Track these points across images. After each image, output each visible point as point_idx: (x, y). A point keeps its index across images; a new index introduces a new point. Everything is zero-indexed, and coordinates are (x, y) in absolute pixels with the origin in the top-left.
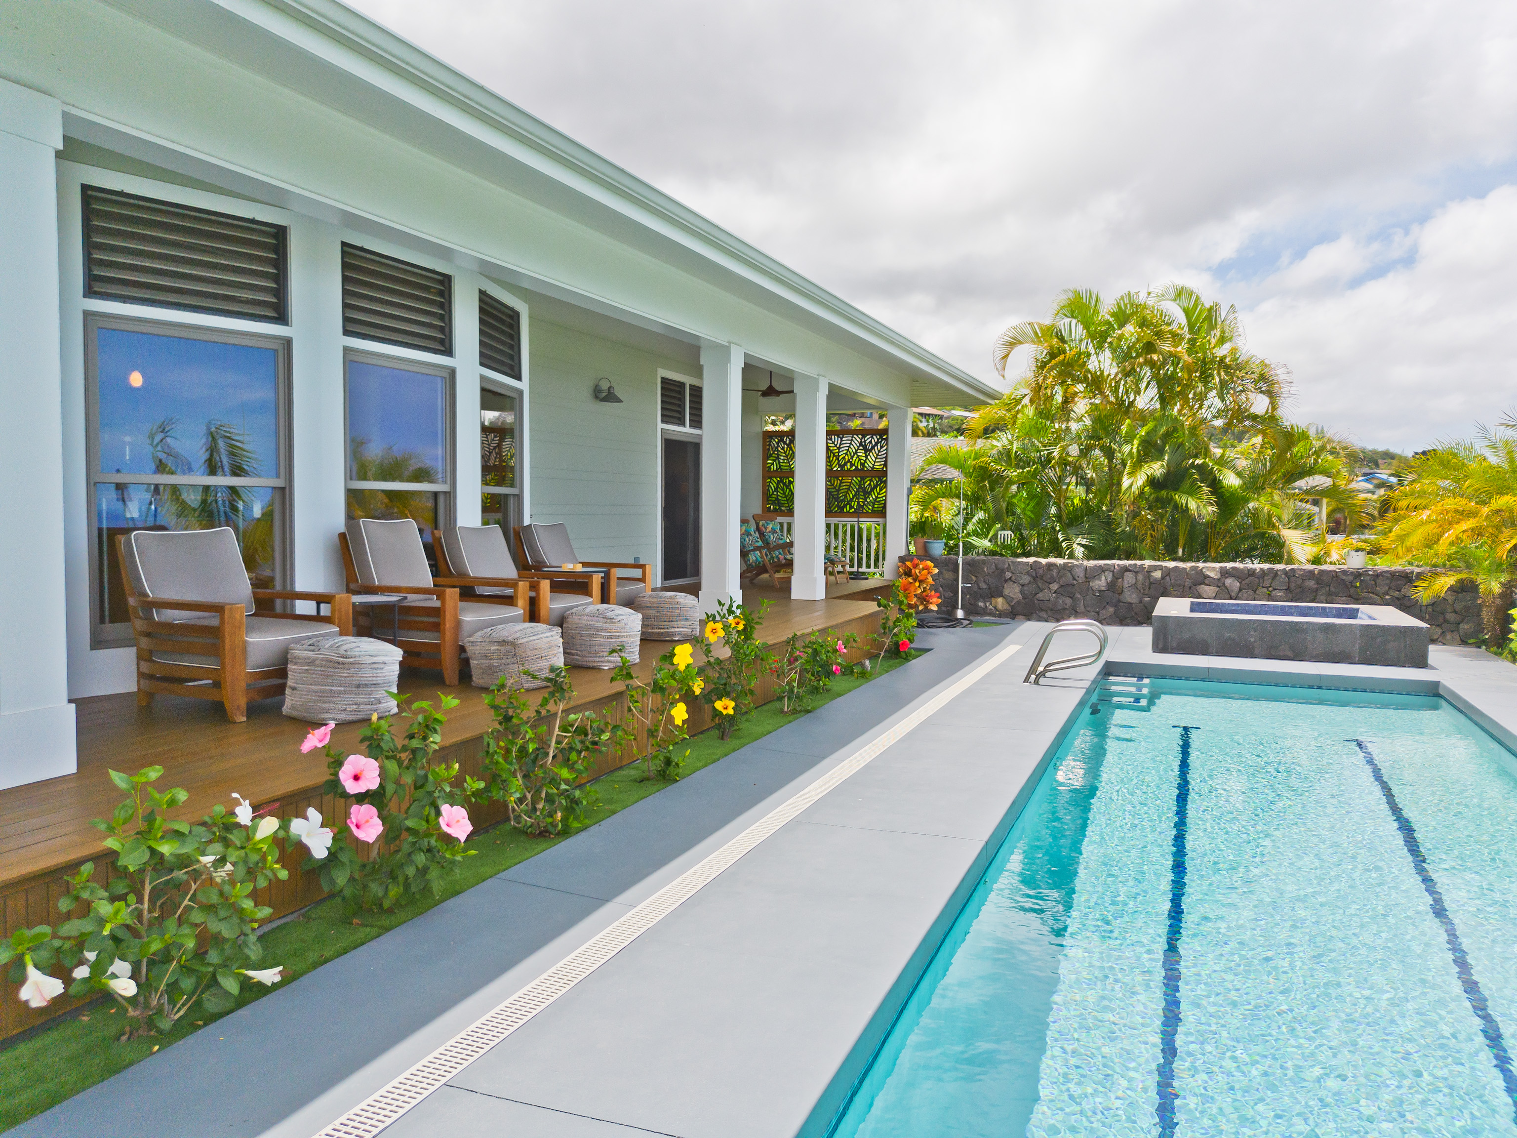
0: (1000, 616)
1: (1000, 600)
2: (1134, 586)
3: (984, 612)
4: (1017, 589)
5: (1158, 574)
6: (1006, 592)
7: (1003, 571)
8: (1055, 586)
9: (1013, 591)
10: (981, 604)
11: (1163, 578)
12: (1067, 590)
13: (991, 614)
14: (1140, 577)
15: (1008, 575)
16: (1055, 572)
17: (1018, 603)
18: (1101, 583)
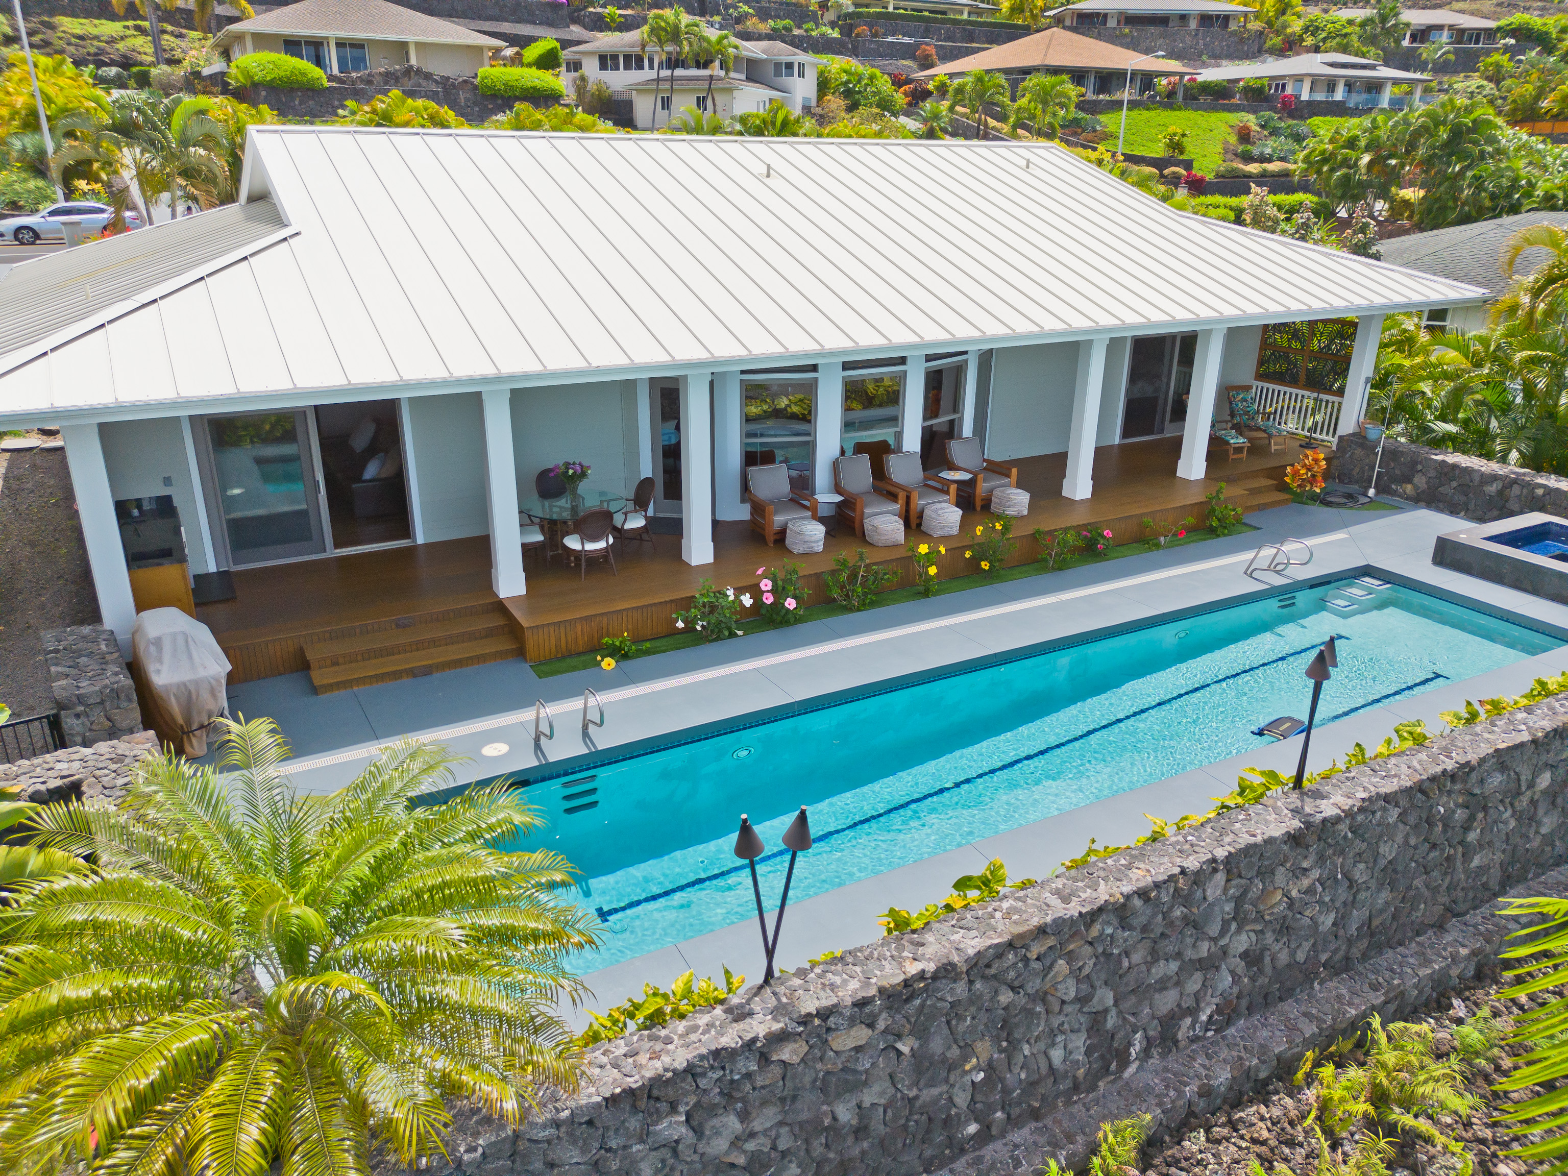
0: (1407, 499)
1: (1409, 486)
2: (1519, 497)
3: (1394, 493)
4: (1424, 480)
5: (1540, 492)
6: (1415, 480)
7: (1416, 463)
8: (1454, 484)
9: (1420, 481)
10: (1394, 487)
11: (1544, 495)
12: (1464, 489)
13: (1400, 496)
14: (1525, 491)
15: (1419, 467)
16: (1457, 472)
17: (1423, 491)
18: (1492, 489)
